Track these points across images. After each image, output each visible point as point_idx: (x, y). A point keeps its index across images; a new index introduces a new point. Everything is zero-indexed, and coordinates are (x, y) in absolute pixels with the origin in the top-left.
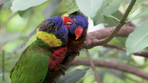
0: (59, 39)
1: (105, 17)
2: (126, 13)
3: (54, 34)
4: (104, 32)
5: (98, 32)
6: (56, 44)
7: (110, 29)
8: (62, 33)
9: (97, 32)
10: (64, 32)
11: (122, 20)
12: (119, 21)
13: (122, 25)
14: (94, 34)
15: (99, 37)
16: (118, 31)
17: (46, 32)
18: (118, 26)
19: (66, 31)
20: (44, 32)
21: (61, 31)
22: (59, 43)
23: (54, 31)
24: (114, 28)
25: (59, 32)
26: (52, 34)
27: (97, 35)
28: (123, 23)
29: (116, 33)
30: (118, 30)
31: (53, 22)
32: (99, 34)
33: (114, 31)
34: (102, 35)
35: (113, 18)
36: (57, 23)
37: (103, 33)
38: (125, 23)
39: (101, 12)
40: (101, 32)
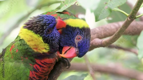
0: (47, 44)
1: (110, 10)
2: (137, 5)
3: (41, 36)
4: (108, 29)
5: (100, 29)
6: (42, 48)
7: (114, 26)
8: (52, 37)
9: (97, 29)
10: (55, 37)
11: (131, 14)
12: (128, 15)
13: (132, 20)
14: (95, 31)
15: (101, 35)
16: (126, 28)
17: (32, 31)
18: (126, 22)
19: (58, 37)
20: (30, 31)
21: (51, 35)
22: (46, 49)
23: (41, 32)
24: (121, 24)
25: (49, 36)
26: (39, 35)
27: (98, 33)
28: (133, 17)
29: (123, 31)
30: (126, 26)
31: (44, 21)
32: (101, 32)
33: (121, 28)
34: (105, 32)
35: (119, 12)
36: (49, 24)
37: (106, 31)
38: (135, 18)
39: (104, 3)
40: (103, 29)
